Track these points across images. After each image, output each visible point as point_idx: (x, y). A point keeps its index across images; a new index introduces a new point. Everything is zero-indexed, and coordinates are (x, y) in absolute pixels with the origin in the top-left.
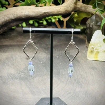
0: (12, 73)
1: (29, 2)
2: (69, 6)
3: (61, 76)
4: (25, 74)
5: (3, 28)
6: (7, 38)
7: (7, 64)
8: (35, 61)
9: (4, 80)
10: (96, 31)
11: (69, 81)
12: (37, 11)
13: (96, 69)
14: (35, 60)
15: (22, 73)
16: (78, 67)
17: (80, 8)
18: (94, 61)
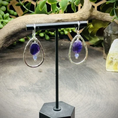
0: (24, 86)
1: (41, 10)
2: (84, 14)
3: (78, 88)
4: (38, 86)
5: (12, 39)
6: (17, 52)
7: (18, 77)
8: (49, 74)
9: (16, 93)
10: (114, 40)
11: (87, 92)
12: (50, 18)
13: (117, 80)
14: (49, 72)
15: (36, 86)
16: (96, 78)
17: (96, 16)
18: (113, 73)
